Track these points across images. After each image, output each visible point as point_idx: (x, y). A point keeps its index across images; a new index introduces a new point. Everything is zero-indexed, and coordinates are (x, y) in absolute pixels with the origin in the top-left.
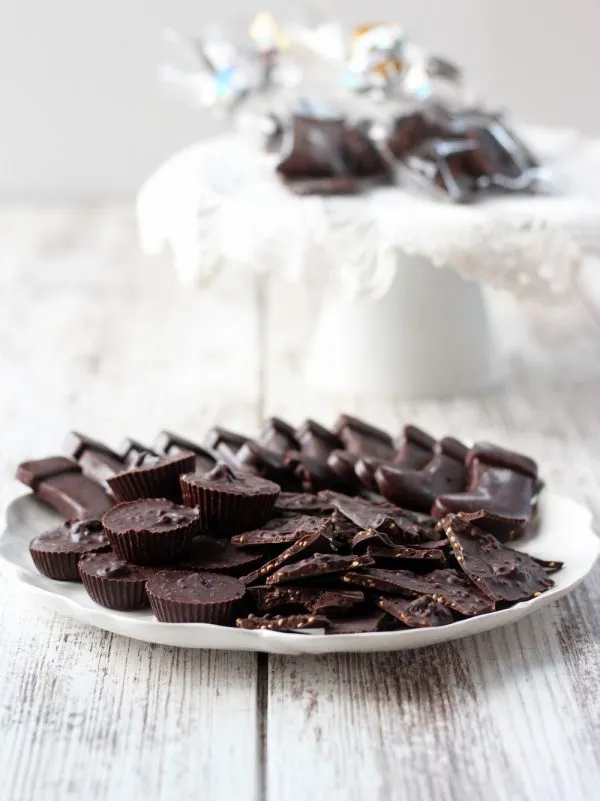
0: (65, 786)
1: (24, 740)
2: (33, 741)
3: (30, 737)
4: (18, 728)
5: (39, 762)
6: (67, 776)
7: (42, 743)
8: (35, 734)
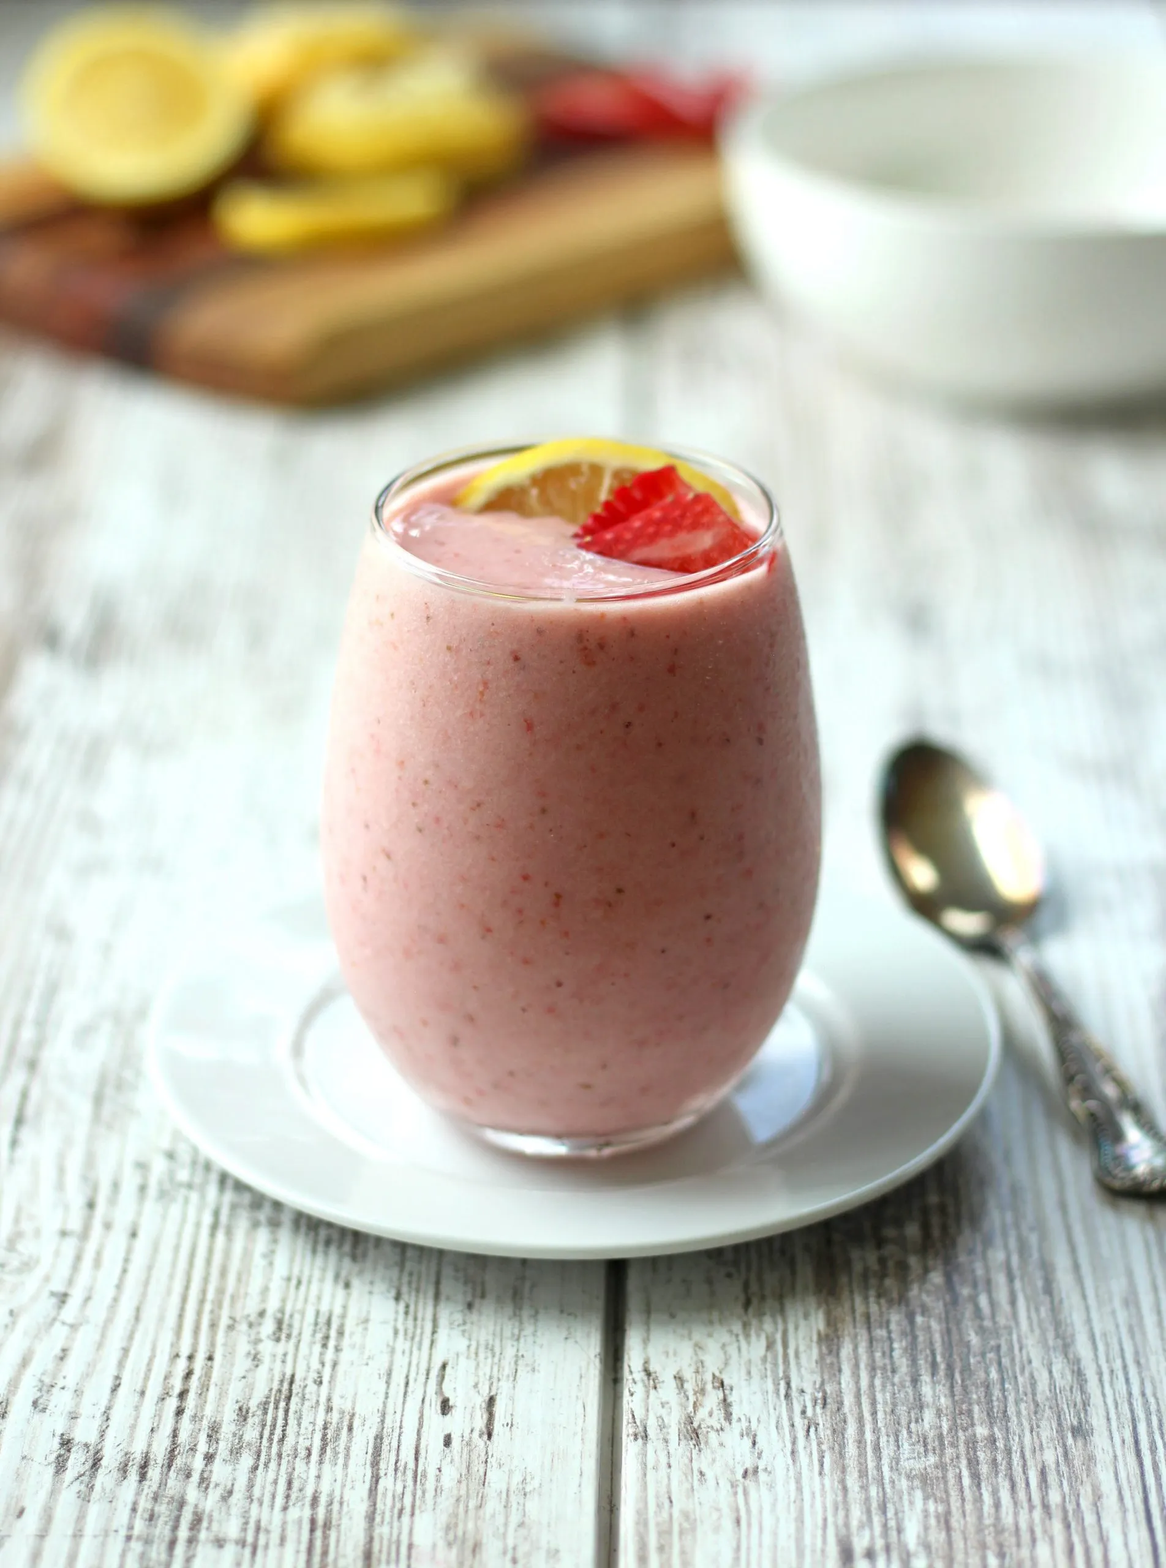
0: (268, 1327)
1: (198, 1225)
2: (214, 1227)
3: (207, 1219)
4: (186, 1200)
5: (223, 1273)
6: (272, 1306)
7: (229, 1233)
8: (216, 1214)
